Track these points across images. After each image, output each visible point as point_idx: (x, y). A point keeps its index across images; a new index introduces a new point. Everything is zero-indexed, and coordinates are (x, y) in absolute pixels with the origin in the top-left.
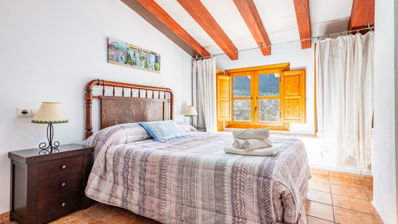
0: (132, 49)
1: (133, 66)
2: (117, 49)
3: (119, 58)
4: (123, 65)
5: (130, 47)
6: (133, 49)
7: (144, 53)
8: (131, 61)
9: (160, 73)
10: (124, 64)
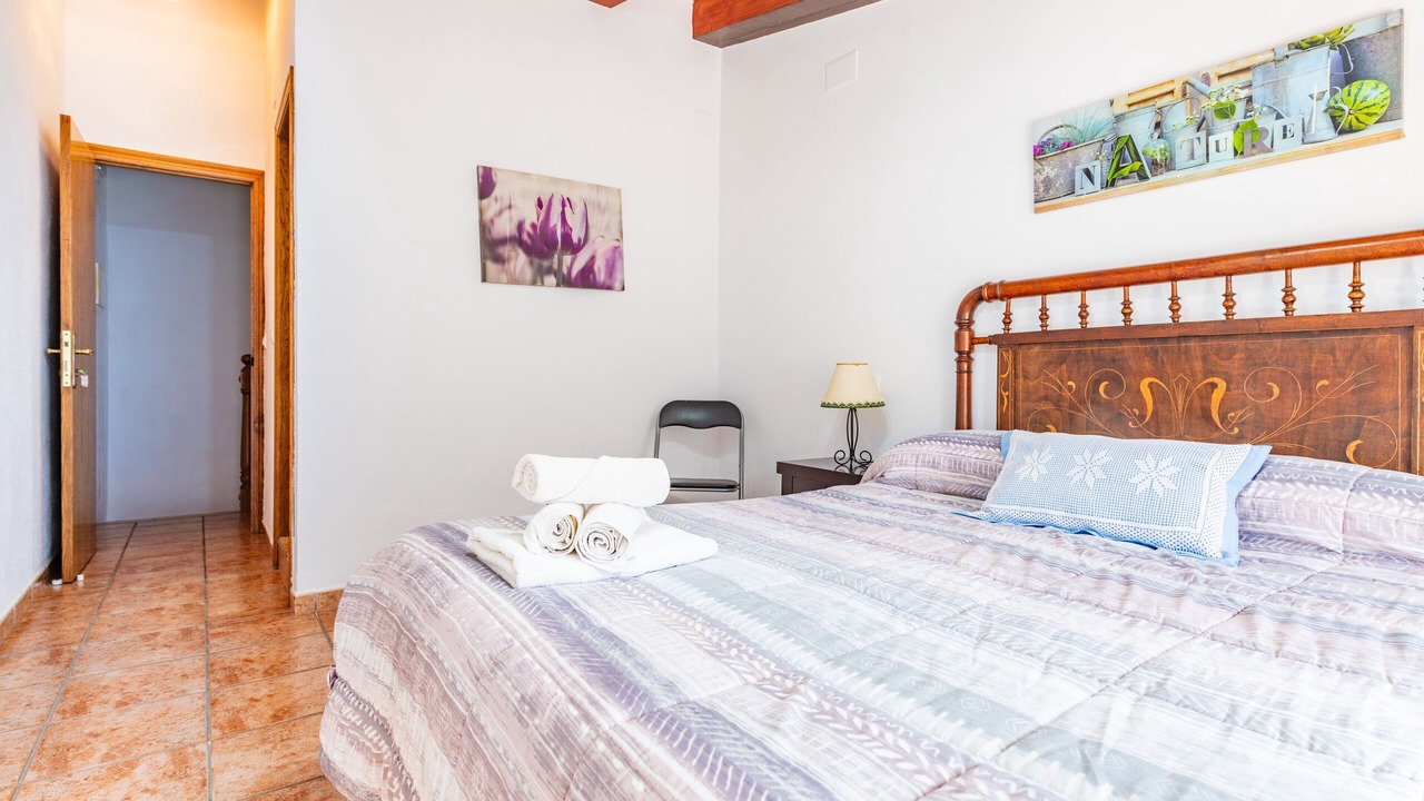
0: (1142, 105)
1: (1152, 180)
2: (1069, 146)
3: (1079, 176)
4: (1098, 199)
5: (1130, 105)
6: (1151, 103)
7: (1228, 81)
8: (1137, 165)
9: (1398, 135)
10: (1104, 191)
